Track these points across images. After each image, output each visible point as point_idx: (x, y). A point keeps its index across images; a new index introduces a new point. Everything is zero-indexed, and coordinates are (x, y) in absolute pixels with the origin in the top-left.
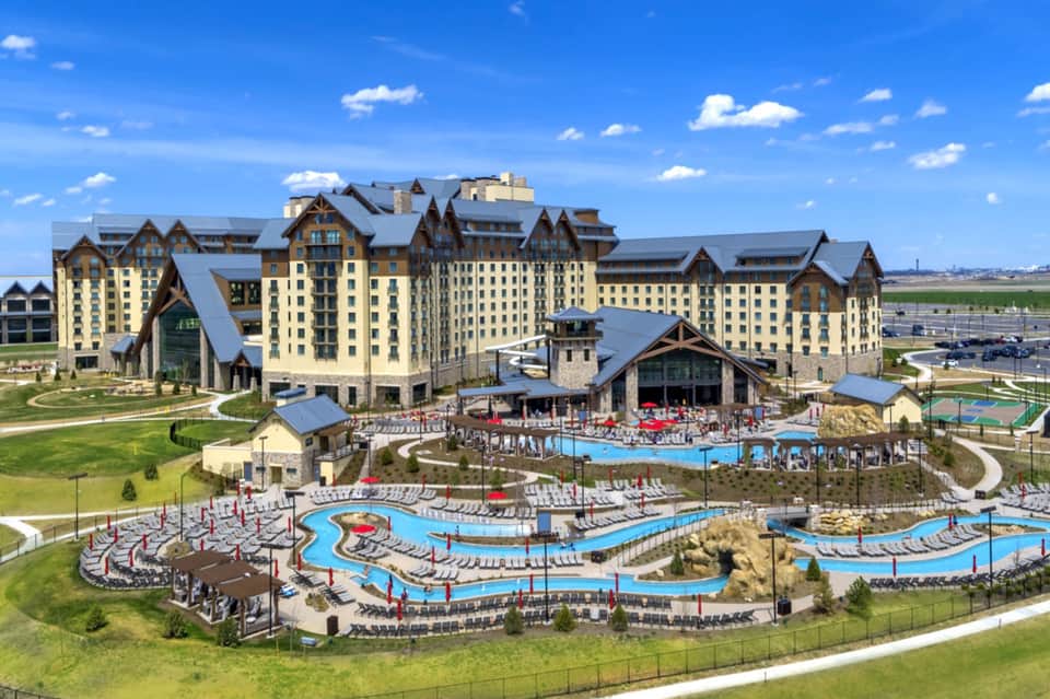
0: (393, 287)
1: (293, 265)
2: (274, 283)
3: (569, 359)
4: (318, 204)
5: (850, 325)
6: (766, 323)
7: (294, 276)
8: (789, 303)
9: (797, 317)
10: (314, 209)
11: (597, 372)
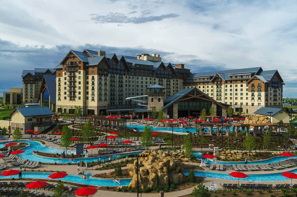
0: (93, 78)
1: (63, 73)
2: (59, 79)
3: (152, 101)
4: (70, 54)
5: (269, 96)
6: (239, 96)
7: (64, 76)
8: (247, 90)
9: (250, 94)
10: (69, 55)
11: (163, 106)
